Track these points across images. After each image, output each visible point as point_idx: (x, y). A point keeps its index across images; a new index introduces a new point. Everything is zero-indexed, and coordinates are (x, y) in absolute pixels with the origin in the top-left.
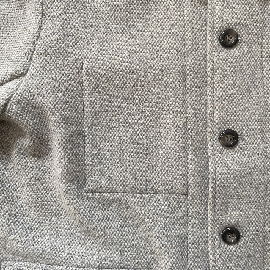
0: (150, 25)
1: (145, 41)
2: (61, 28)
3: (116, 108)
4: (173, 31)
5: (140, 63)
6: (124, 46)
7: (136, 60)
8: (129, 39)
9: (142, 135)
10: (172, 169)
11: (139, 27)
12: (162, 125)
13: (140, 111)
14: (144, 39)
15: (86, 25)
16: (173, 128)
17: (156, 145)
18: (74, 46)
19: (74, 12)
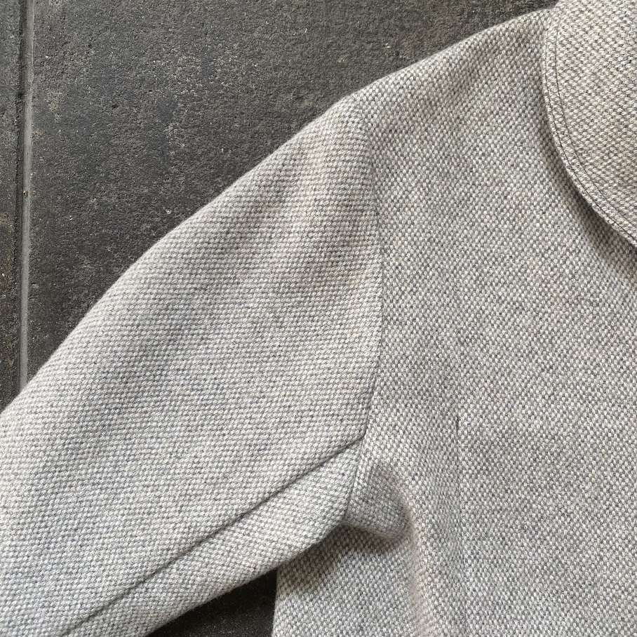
0: (582, 345)
1: (574, 378)
2: (418, 345)
3: (517, 504)
4: (627, 363)
5: (565, 421)
6: (535, 383)
7: (559, 416)
8: (543, 370)
9: (565, 558)
10: (622, 628)
11: (562, 347)
12: (605, 542)
13: (563, 511)
14: (572, 374)
15: (462, 339)
16: (626, 550)
17: (593, 580)
18: (443, 383)
19: (440, 313)
